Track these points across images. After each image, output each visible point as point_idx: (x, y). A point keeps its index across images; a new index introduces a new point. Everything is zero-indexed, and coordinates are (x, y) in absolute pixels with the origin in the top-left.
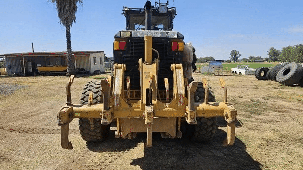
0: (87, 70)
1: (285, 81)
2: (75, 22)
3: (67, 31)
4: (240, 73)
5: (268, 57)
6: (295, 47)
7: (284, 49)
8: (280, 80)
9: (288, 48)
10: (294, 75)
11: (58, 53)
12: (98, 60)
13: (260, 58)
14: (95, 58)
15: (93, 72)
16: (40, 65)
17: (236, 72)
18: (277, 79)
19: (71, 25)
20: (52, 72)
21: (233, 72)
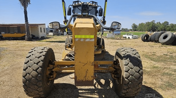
0: (36, 36)
1: (165, 42)
2: (30, 3)
3: (24, 9)
4: (129, 38)
5: (132, 28)
6: (145, 23)
7: (140, 24)
8: (162, 42)
9: (142, 24)
10: (171, 39)
11: (16, 24)
12: (43, 30)
13: (127, 29)
14: (41, 28)
15: (40, 37)
16: (4, 33)
17: (126, 37)
18: (160, 41)
19: (27, 5)
20: (13, 37)
21: (124, 37)
